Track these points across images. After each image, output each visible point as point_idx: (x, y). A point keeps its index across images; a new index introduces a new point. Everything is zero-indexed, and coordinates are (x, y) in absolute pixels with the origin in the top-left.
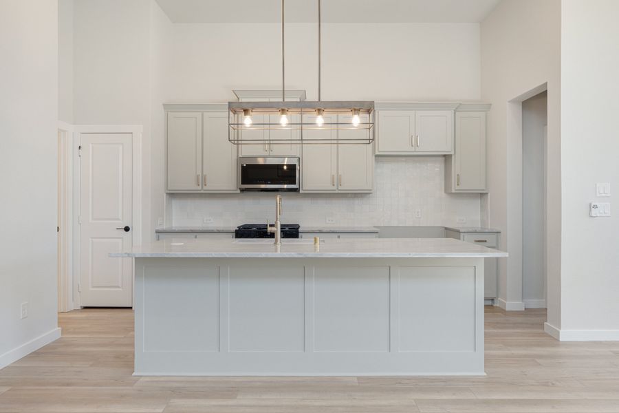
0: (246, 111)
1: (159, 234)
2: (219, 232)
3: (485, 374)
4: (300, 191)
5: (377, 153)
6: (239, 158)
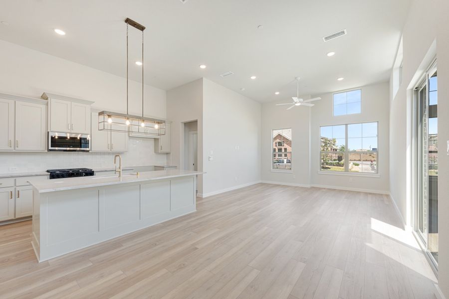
0: (109, 116)
2: (37, 175)
3: (196, 210)
4: (90, 151)
5: (130, 136)
6: (48, 132)
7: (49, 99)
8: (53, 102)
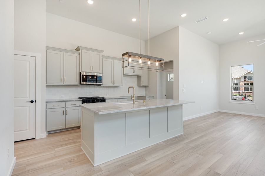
0: (130, 56)
1: (47, 103)
2: (76, 101)
3: (183, 133)
4: (102, 85)
5: (125, 74)
6: (80, 73)
7: (81, 50)
8: (83, 52)
